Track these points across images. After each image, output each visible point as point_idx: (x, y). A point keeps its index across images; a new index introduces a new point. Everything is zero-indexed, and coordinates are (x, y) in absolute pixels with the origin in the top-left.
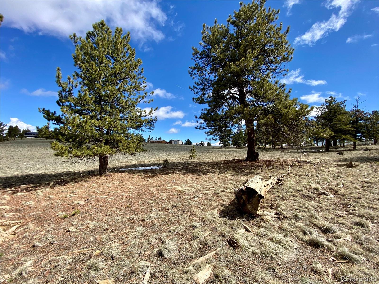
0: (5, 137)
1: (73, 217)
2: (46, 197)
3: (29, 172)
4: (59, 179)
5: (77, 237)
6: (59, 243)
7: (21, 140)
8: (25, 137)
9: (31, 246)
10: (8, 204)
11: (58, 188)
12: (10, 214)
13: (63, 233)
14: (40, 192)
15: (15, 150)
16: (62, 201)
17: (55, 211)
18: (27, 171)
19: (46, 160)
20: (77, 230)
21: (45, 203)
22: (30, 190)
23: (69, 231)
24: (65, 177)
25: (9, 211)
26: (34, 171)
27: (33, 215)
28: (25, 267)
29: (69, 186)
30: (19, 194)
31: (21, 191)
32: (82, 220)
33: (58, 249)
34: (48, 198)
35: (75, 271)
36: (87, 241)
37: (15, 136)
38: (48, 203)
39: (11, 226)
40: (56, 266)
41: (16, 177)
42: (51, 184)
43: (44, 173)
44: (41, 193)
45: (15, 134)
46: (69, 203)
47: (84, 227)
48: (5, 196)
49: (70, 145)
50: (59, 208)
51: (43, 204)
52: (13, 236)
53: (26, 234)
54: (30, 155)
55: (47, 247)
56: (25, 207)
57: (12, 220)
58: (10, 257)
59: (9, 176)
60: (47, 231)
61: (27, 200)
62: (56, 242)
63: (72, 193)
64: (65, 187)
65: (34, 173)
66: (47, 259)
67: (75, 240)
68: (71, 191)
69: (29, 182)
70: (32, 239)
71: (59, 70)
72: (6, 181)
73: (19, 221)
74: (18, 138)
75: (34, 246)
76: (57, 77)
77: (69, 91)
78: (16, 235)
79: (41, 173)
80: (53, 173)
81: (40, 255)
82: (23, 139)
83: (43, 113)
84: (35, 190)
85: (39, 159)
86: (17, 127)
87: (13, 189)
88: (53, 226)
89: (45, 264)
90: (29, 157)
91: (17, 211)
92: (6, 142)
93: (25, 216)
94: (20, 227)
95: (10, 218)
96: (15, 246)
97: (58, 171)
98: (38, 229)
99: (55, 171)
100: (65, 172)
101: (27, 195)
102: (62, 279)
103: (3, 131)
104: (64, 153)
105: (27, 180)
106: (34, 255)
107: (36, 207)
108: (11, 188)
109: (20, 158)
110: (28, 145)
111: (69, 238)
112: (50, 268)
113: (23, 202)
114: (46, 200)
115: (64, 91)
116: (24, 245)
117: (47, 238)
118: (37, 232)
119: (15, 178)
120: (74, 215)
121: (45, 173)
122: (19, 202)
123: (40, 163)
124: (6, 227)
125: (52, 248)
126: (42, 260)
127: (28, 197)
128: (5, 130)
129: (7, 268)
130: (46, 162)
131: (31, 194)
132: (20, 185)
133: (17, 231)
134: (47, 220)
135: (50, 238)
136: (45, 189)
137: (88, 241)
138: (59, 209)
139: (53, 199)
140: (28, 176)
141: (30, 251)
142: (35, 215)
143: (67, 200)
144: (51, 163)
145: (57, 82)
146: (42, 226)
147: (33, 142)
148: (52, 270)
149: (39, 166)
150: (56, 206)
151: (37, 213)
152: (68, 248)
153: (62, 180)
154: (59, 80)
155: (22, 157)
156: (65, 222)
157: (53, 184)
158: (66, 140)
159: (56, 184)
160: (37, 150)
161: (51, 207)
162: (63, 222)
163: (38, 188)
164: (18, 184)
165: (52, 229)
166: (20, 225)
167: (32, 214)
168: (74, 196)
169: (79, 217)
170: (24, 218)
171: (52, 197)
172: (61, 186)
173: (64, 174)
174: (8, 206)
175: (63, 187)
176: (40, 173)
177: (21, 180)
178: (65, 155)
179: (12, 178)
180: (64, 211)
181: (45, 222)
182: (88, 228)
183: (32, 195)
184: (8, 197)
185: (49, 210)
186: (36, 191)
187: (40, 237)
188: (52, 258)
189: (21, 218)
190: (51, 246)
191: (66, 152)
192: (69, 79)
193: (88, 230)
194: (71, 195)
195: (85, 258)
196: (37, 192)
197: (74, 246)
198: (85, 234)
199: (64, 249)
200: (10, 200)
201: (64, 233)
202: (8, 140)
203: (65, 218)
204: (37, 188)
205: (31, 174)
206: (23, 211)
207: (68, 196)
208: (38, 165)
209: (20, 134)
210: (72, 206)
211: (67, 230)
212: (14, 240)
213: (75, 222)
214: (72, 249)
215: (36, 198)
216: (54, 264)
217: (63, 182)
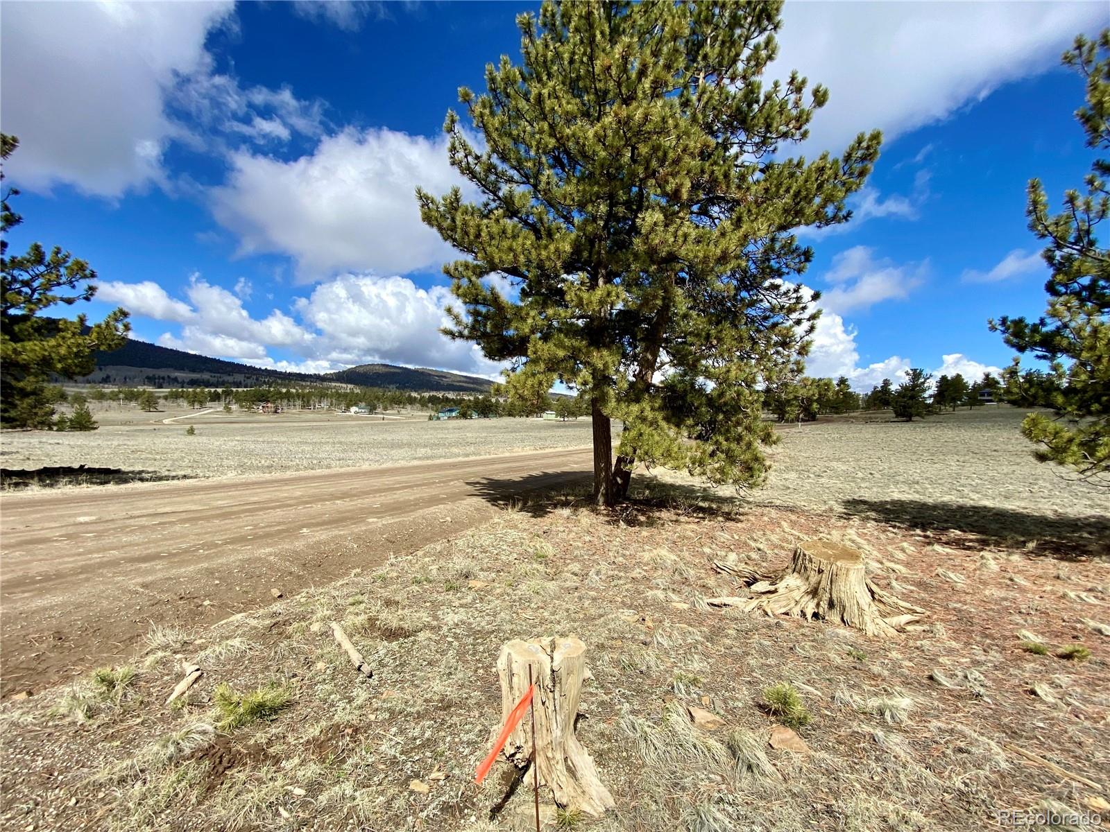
0: (929, 406)
1: (1064, 662)
2: (1004, 577)
3: (980, 499)
4: (1065, 538)
5: (1052, 722)
6: (993, 707)
7: (971, 412)
8: (982, 403)
9: (927, 673)
10: (908, 565)
11: (1050, 564)
12: (904, 585)
13: (1017, 689)
14: (992, 560)
15: (952, 438)
16: (1047, 604)
17: (1017, 624)
18: (975, 496)
19: (1038, 471)
20: (1059, 701)
21: (992, 592)
22: (969, 548)
23: (1033, 692)
24: (1085, 535)
25: (906, 580)
26: (994, 498)
27: (954, 609)
28: (893, 703)
29: (1090, 567)
30: (937, 547)
31: (946, 543)
32: (1092, 684)
33: (985, 718)
34: (1009, 582)
35: (1005, 798)
36: (1079, 752)
37: (955, 402)
38: (1003, 593)
39: (899, 611)
40: (961, 750)
41: (944, 507)
42: (1031, 545)
43: (1021, 510)
44: (992, 562)
45: (954, 395)
46: (1066, 617)
47: (1090, 709)
48: (905, 545)
49: (1095, 424)
50: (1028, 618)
51: (987, 592)
52: (896, 633)
53: (926, 643)
54: (989, 453)
55: (959, 697)
56: (941, 582)
57: (905, 601)
58: (876, 669)
59: (930, 501)
60: (976, 663)
61: (954, 568)
62: (986, 699)
63: (1090, 590)
64: (1073, 564)
65: (992, 506)
66: (949, 723)
67: (1041, 725)
68: (1090, 585)
69: (973, 527)
70: (933, 660)
71: (1034, 187)
72: (919, 512)
73: (918, 609)
74: (963, 405)
75: (931, 678)
76: (1030, 212)
77: (1078, 240)
78: (903, 636)
79: (1014, 507)
80: (1050, 514)
81: (936, 703)
82: (977, 410)
83: (1004, 332)
84: (982, 550)
85: (1015, 467)
86: (958, 376)
87: (928, 533)
88: (995, 656)
89: (939, 728)
90: (988, 458)
91: (921, 584)
92: (932, 418)
93: (934, 603)
94: (917, 622)
95: (903, 593)
96: (894, 655)
97: (1069, 510)
98: (954, 644)
99: (1060, 511)
100: (1094, 517)
101: (956, 556)
102: (962, 787)
103: (924, 391)
104: (1065, 450)
105: (969, 520)
106: (924, 695)
107: (968, 593)
108: (924, 530)
109: (961, 459)
110: (988, 424)
111: (1026, 709)
112: (946, 743)
113: (940, 571)
114: (1000, 583)
115: (1059, 247)
116: (911, 664)
117: (966, 677)
118: (950, 652)
119: (943, 509)
120: (1068, 656)
121: (1025, 511)
122: (932, 566)
123: (1017, 478)
124: (888, 609)
125: (971, 707)
126: (937, 717)
127: (958, 562)
128: (929, 388)
129: (864, 687)
130: (1036, 479)
131: (968, 559)
132: (947, 529)
133: (909, 628)
134: (987, 636)
135: (975, 679)
136: (1010, 554)
137: (1084, 755)
138: (1030, 622)
139: (1022, 590)
140: (976, 510)
141: (919, 683)
142: (960, 611)
143: (1063, 606)
144: (1053, 484)
145: (1032, 227)
146: (967, 644)
147: (1002, 415)
148: (949, 752)
149: (1011, 487)
150: (1023, 611)
151: (965, 607)
152: (1015, 733)
153: (1072, 541)
154: (1039, 219)
155: (967, 457)
156: (1032, 665)
157: (1037, 548)
158: (1079, 409)
159: (1045, 550)
160: (1013, 441)
161: (1007, 608)
162: (1028, 661)
163: (992, 547)
164: (945, 525)
165: (989, 665)
166: (917, 618)
167: (952, 605)
168: (1093, 601)
169: (1083, 670)
170: (931, 608)
171: (1019, 580)
172: (1062, 559)
173: (1089, 525)
174: (906, 566)
175: (1067, 564)
176: (1010, 507)
177: (955, 516)
178: (1070, 459)
179: (935, 507)
180: (1043, 634)
181: (978, 639)
182: (1103, 718)
183: (971, 560)
184: (912, 548)
185: (998, 612)
186: (982, 553)
187: (953, 665)
188: (959, 727)
189: (926, 604)
190: (970, 699)
191: (1075, 448)
192: (1072, 200)
193: (1100, 725)
194: (1083, 595)
195: (1049, 789)
196: (982, 557)
197: (1032, 739)
198: (1085, 731)
199: (1002, 728)
200: (915, 557)
201: (1020, 690)
202: (937, 414)
203: (1036, 653)
204: (988, 545)
205: (985, 507)
206: (934, 590)
207: (1072, 595)
208: (1011, 483)
209: (967, 395)
210: (1075, 629)
211: (1029, 687)
212: (896, 643)
213: (1064, 679)
214: (1022, 741)
215: (975, 570)
216: (958, 742)
217: (1074, 549)
